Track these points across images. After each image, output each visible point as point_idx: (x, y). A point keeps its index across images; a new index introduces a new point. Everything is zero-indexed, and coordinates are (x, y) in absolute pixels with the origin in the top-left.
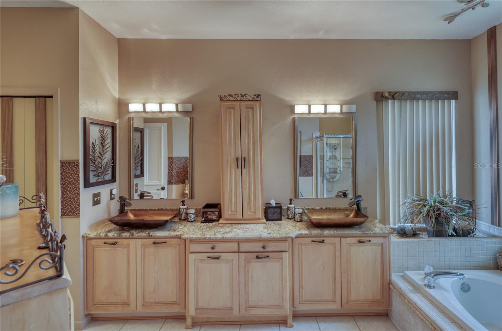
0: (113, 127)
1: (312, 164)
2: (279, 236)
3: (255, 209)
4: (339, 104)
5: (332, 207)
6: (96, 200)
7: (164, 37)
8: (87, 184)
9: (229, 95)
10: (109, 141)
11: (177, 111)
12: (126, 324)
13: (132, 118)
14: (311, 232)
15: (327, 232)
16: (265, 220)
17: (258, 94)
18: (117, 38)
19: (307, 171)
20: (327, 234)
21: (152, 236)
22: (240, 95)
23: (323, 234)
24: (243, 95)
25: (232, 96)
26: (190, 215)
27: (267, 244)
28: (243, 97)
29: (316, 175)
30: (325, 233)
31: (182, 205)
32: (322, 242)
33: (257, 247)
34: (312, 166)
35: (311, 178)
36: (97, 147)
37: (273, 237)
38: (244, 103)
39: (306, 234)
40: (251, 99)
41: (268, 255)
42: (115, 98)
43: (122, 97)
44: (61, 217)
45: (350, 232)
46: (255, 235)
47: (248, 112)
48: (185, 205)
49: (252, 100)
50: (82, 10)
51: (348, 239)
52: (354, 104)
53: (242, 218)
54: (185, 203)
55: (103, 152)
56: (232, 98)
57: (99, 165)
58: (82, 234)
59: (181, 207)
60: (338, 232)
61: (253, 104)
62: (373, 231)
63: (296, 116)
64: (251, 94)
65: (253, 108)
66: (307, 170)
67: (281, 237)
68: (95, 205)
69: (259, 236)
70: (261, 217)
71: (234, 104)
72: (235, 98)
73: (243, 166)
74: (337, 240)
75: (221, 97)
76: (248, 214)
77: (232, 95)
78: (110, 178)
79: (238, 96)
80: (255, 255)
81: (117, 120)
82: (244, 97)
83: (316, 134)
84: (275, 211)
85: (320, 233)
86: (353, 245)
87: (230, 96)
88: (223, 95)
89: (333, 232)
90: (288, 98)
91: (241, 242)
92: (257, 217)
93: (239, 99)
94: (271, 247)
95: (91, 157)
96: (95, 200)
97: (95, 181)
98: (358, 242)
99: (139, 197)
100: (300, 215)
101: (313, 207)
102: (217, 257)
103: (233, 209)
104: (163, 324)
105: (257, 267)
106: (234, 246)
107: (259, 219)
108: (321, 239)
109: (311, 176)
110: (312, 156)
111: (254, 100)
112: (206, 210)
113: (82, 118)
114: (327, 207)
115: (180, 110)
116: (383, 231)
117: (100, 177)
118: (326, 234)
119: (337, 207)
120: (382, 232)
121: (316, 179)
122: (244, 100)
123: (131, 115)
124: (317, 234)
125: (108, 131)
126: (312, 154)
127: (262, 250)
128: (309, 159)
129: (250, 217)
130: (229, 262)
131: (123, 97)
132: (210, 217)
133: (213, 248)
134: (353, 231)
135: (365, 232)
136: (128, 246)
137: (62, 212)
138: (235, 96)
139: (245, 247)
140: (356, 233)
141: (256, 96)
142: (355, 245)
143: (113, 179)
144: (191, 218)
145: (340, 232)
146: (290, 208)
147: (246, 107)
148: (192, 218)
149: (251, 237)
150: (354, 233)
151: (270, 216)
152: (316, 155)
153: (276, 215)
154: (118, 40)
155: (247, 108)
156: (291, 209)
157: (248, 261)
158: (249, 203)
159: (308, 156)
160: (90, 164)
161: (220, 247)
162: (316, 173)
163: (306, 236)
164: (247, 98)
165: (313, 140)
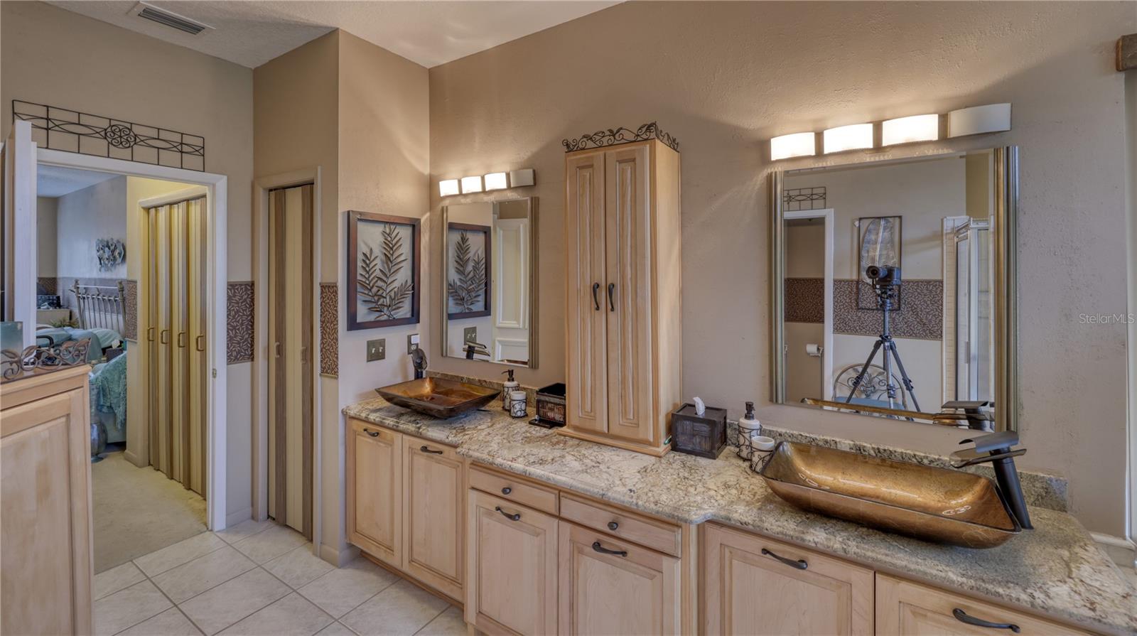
0: (414, 225)
1: (942, 305)
2: (652, 506)
3: (636, 413)
4: (935, 113)
5: (899, 450)
6: (373, 351)
7: (489, 44)
8: (353, 325)
9: (584, 137)
10: (405, 250)
11: (509, 187)
12: (393, 586)
13: (445, 208)
14: (761, 520)
15: (818, 535)
16: (663, 447)
17: (649, 123)
18: (428, 67)
19: (924, 324)
20: (816, 543)
21: (421, 434)
22: (608, 133)
23: (803, 540)
24: (615, 132)
25: (591, 139)
26: (514, 403)
27: (622, 520)
28: (614, 136)
29: (952, 337)
30: (808, 537)
31: (509, 380)
32: (800, 564)
33: (600, 519)
34: (942, 310)
35: (936, 343)
36: (378, 261)
37: (637, 504)
38: (613, 151)
39: (741, 524)
40: (632, 137)
41: (624, 550)
42: (422, 175)
43: (433, 173)
44: (321, 375)
45: (917, 563)
46: (593, 486)
47: (623, 172)
48: (513, 380)
49: (635, 141)
50: (344, 31)
51: (904, 586)
52: (1004, 101)
53: (606, 432)
54: (513, 376)
55: (390, 270)
56: (590, 144)
57: (380, 293)
58: (342, 406)
59: (507, 384)
60: (863, 549)
61: (634, 150)
62: (1037, 594)
63: (779, 169)
64: (632, 125)
65: (634, 160)
66: (921, 320)
67: (658, 512)
68: (370, 361)
69: (601, 492)
70: (652, 440)
71: (592, 157)
72: (598, 143)
73: (610, 307)
74: (861, 578)
75: (568, 145)
76: (619, 424)
77: (589, 136)
78: (409, 315)
79: (603, 137)
80: (594, 537)
81: (425, 213)
82: (617, 136)
83: (954, 220)
84: (695, 429)
85: (792, 533)
86: (929, 614)
87: (585, 139)
88: (570, 141)
89: (841, 543)
90: (752, 123)
91: (565, 495)
92: (641, 436)
93: (605, 144)
94: (632, 530)
95: (359, 278)
96: (371, 351)
97: (373, 320)
98: (952, 615)
99: (465, 353)
100: (763, 454)
101: (828, 438)
102: (513, 513)
103: (588, 408)
104: (440, 612)
105: (595, 569)
106: (548, 500)
107: (646, 442)
108: (795, 554)
109: (936, 337)
110: (942, 282)
111: (639, 139)
112: (543, 398)
113: (344, 213)
114: (882, 447)
115: (512, 186)
116: (1094, 610)
117: (383, 313)
118: (813, 545)
119: (922, 454)
120: (1091, 614)
121: (952, 349)
122: (616, 142)
123: (447, 202)
124: (782, 533)
125: (404, 234)
126: (940, 278)
127: (607, 530)
128: (931, 291)
129: (625, 433)
130: (538, 535)
131: (435, 173)
132: (551, 415)
133: (504, 491)
134: (929, 562)
135: (990, 587)
136: (391, 443)
137: (321, 367)
138: (598, 138)
139: (572, 509)
140: (943, 574)
141: (644, 129)
142: (942, 618)
143: (415, 317)
144: (515, 411)
145: (873, 551)
146: (744, 428)
147: (617, 161)
148: (518, 409)
149: (583, 489)
150: (934, 572)
151: (682, 439)
152: (953, 281)
153: (698, 440)
154: (429, 72)
155: (620, 162)
156: (746, 431)
157: (577, 550)
158: (623, 397)
159: (928, 282)
160: (358, 290)
161: (522, 492)
162: (952, 330)
163: (742, 528)
164: (623, 138)
165: (944, 237)
